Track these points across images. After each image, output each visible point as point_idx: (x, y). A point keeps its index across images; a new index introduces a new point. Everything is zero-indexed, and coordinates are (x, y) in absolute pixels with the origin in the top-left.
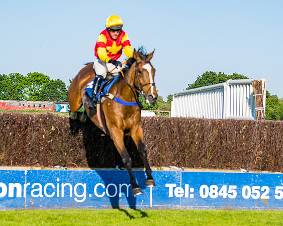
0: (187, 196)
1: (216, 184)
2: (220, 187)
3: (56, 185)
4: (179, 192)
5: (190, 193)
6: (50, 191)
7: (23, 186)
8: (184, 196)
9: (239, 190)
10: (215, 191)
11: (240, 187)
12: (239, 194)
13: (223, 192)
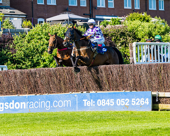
0: (92, 105)
1: (104, 99)
2: (106, 100)
3: (39, 102)
4: (89, 103)
5: (93, 104)
6: (37, 105)
7: (26, 103)
8: (91, 105)
9: (115, 101)
10: (104, 102)
11: (115, 100)
12: (115, 103)
13: (107, 103)
